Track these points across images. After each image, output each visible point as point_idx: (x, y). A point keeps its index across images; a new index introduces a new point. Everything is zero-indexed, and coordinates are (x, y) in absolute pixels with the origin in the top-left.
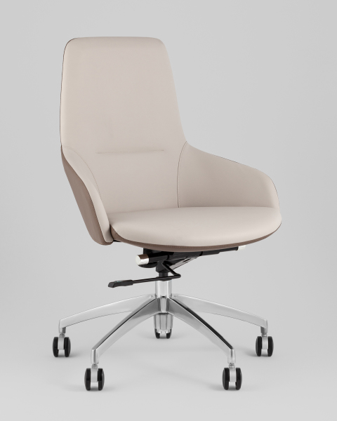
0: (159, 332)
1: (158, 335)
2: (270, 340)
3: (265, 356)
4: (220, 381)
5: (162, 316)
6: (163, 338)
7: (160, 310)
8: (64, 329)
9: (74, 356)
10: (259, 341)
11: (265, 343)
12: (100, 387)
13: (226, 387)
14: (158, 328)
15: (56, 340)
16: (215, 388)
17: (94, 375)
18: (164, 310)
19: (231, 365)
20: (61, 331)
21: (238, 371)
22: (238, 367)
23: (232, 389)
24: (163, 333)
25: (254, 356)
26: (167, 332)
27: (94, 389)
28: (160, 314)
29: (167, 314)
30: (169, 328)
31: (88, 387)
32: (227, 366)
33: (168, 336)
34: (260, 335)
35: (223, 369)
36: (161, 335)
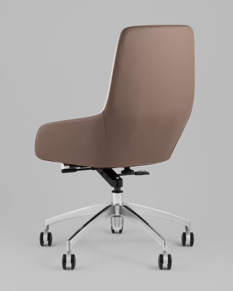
0: (114, 229)
1: (113, 231)
2: (192, 235)
3: (188, 246)
4: (157, 263)
5: (116, 218)
6: (117, 233)
7: (114, 213)
8: (48, 227)
9: (55, 245)
10: (184, 235)
11: (188, 237)
12: (73, 267)
13: (161, 267)
14: (113, 226)
15: (42, 234)
16: (153, 268)
17: (69, 259)
18: (117, 214)
19: (165, 252)
20: (46, 228)
21: (169, 256)
22: (169, 254)
23: (165, 269)
24: (117, 229)
25: (180, 246)
26: (120, 229)
27: (69, 269)
28: (115, 216)
29: (120, 216)
30: (121, 226)
31: (64, 267)
32: (162, 253)
33: (121, 231)
34: (185, 231)
35: (159, 255)
36: (115, 231)
